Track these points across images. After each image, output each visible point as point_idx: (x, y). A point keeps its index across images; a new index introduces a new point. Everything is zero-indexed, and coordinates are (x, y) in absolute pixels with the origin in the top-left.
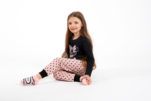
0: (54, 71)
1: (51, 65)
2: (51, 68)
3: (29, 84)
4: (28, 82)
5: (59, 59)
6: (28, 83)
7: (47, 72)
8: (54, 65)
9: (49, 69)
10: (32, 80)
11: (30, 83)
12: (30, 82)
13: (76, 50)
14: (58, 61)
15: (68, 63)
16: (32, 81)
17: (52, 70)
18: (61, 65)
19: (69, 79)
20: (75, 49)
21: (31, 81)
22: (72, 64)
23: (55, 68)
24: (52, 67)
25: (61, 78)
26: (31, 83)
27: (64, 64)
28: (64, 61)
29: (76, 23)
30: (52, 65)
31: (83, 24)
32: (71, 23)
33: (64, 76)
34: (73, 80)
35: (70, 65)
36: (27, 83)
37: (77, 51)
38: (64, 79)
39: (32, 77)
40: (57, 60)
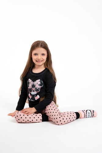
13: (40, 85)
19: (37, 120)
20: (38, 84)
25: (28, 120)
33: (30, 118)
34: (41, 121)
37: (42, 86)
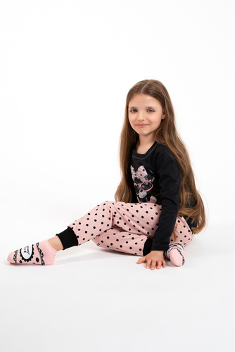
0: (96, 232)
1: (89, 217)
2: (87, 225)
3: (28, 260)
4: (27, 256)
5: (112, 206)
6: (25, 260)
7: (77, 233)
8: (96, 217)
9: (83, 227)
10: (36, 251)
11: (30, 259)
12: (32, 257)
14: (107, 210)
15: (133, 216)
16: (37, 255)
17: (90, 230)
18: (116, 219)
19: (131, 248)
21: (33, 253)
22: (143, 217)
23: (99, 226)
24: (92, 223)
25: (112, 244)
26: (34, 260)
27: (124, 219)
28: (123, 210)
29: (150, 110)
30: (92, 217)
31: (164, 113)
32: (135, 110)
33: (117, 240)
35: (138, 222)
36: (23, 258)
37: (151, 179)
38: (119, 247)
39: (38, 244)
40: (105, 207)
